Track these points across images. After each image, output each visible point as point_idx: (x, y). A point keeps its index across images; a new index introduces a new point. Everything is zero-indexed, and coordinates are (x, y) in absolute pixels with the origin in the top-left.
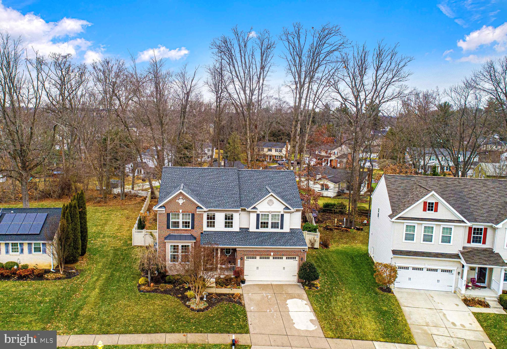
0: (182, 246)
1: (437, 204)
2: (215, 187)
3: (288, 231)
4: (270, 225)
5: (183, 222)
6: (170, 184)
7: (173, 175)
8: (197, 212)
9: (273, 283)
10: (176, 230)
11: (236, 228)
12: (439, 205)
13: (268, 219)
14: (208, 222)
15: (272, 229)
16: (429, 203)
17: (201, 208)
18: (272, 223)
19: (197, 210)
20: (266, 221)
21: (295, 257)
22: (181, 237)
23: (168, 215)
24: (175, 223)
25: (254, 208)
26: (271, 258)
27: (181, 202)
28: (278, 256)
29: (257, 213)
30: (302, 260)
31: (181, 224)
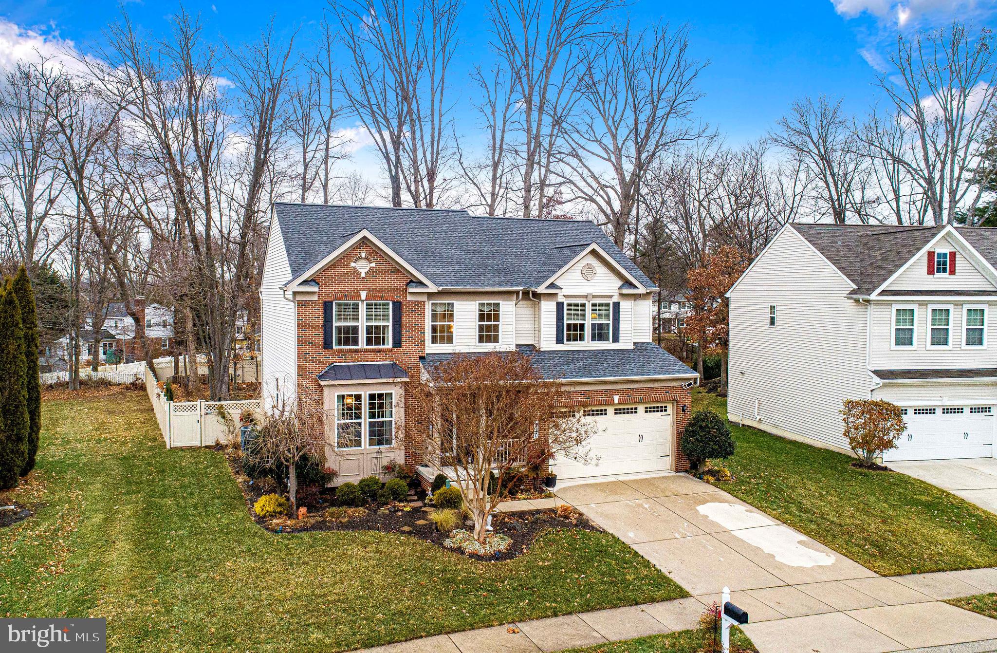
0: (372, 397)
2: (433, 245)
3: (631, 346)
4: (588, 332)
5: (369, 329)
8: (409, 298)
9: (621, 478)
10: (351, 351)
11: (507, 342)
13: (583, 317)
14: (435, 329)
15: (594, 342)
17: (421, 284)
18: (594, 327)
19: (411, 290)
20: (580, 322)
21: (666, 407)
22: (365, 371)
23: (327, 306)
24: (347, 330)
25: (552, 285)
26: (611, 410)
27: (363, 267)
28: (627, 403)
29: (560, 301)
30: (683, 410)
31: (362, 336)
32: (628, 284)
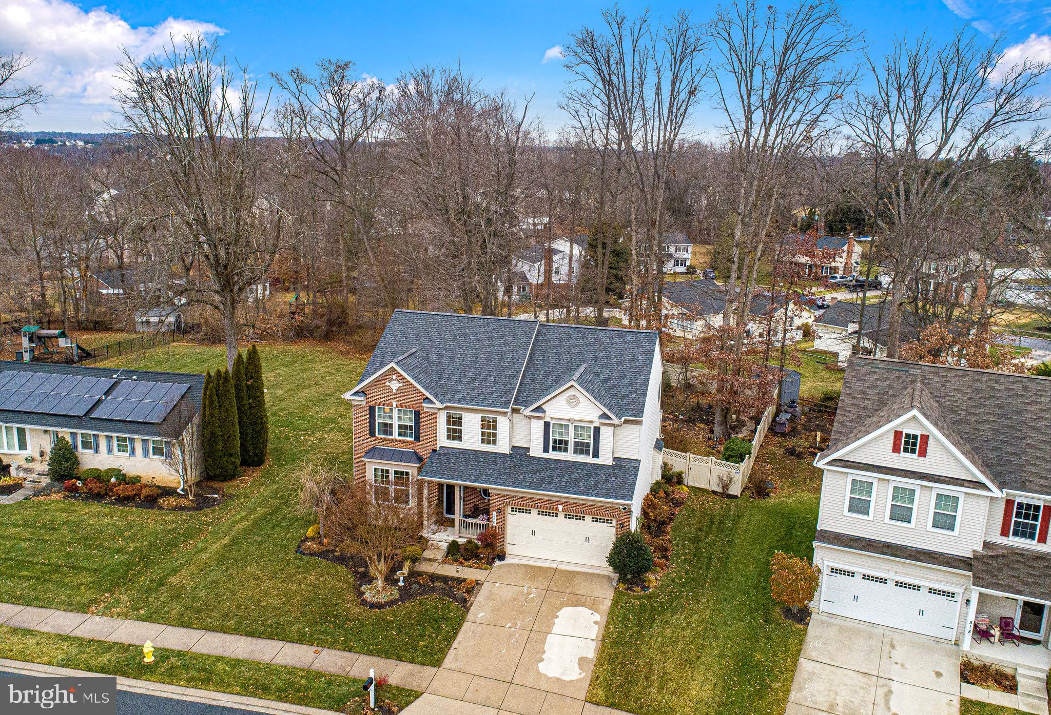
0: (396, 473)
1: (925, 438)
2: (478, 359)
3: (610, 462)
4: (571, 446)
5: (400, 427)
6: (395, 346)
7: (408, 328)
8: (425, 410)
9: (559, 567)
10: (387, 440)
11: (503, 446)
12: (931, 443)
13: (567, 434)
14: (449, 430)
15: (575, 455)
16: (908, 436)
17: (431, 402)
18: (576, 443)
19: (426, 406)
20: (564, 439)
21: (610, 521)
22: (394, 456)
23: (372, 410)
24: (385, 425)
26: (561, 515)
27: (395, 385)
28: (575, 513)
29: (545, 420)
30: (622, 527)
31: (395, 431)
32: (606, 416)
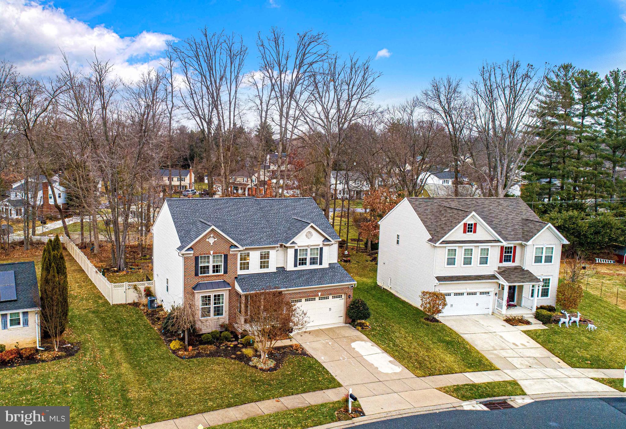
0: (215, 296)
1: (475, 224)
3: (327, 266)
4: (308, 261)
5: (214, 267)
6: (184, 220)
9: (321, 328)
10: (206, 276)
11: (272, 269)
12: (478, 225)
13: (306, 254)
14: (241, 264)
15: (311, 266)
16: (469, 225)
17: (236, 247)
18: (311, 259)
19: (232, 250)
20: (304, 257)
22: (212, 285)
23: (197, 259)
26: (317, 298)
27: (211, 241)
28: (324, 295)
29: (296, 248)
30: (349, 297)
31: (211, 269)
32: (327, 240)
